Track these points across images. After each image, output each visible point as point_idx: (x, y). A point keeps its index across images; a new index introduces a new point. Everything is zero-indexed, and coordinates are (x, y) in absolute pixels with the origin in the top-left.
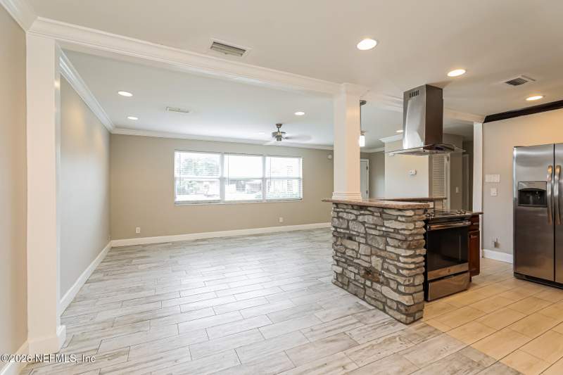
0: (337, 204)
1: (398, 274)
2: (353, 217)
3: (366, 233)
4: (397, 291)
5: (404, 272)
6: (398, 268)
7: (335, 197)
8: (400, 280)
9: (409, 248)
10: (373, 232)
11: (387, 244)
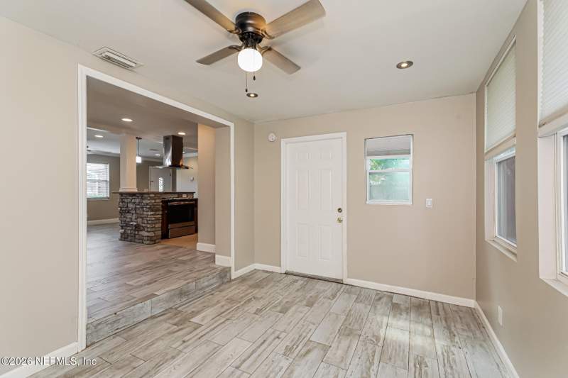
0: (121, 194)
1: (148, 223)
2: (129, 200)
3: (136, 208)
4: (148, 231)
5: (150, 222)
6: (147, 221)
7: (121, 191)
8: (149, 226)
9: (152, 211)
10: (138, 206)
11: (144, 211)
